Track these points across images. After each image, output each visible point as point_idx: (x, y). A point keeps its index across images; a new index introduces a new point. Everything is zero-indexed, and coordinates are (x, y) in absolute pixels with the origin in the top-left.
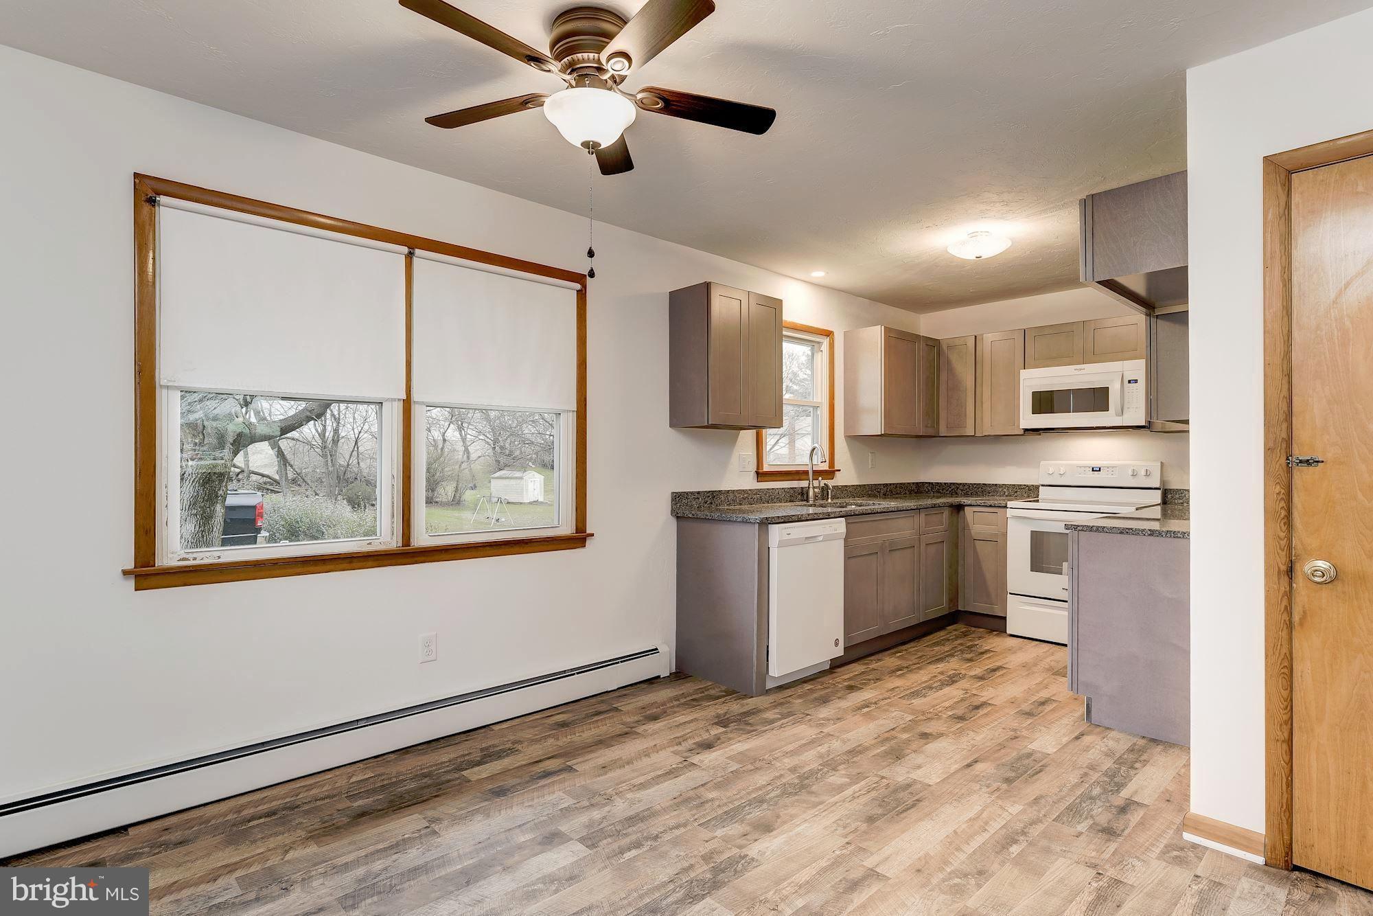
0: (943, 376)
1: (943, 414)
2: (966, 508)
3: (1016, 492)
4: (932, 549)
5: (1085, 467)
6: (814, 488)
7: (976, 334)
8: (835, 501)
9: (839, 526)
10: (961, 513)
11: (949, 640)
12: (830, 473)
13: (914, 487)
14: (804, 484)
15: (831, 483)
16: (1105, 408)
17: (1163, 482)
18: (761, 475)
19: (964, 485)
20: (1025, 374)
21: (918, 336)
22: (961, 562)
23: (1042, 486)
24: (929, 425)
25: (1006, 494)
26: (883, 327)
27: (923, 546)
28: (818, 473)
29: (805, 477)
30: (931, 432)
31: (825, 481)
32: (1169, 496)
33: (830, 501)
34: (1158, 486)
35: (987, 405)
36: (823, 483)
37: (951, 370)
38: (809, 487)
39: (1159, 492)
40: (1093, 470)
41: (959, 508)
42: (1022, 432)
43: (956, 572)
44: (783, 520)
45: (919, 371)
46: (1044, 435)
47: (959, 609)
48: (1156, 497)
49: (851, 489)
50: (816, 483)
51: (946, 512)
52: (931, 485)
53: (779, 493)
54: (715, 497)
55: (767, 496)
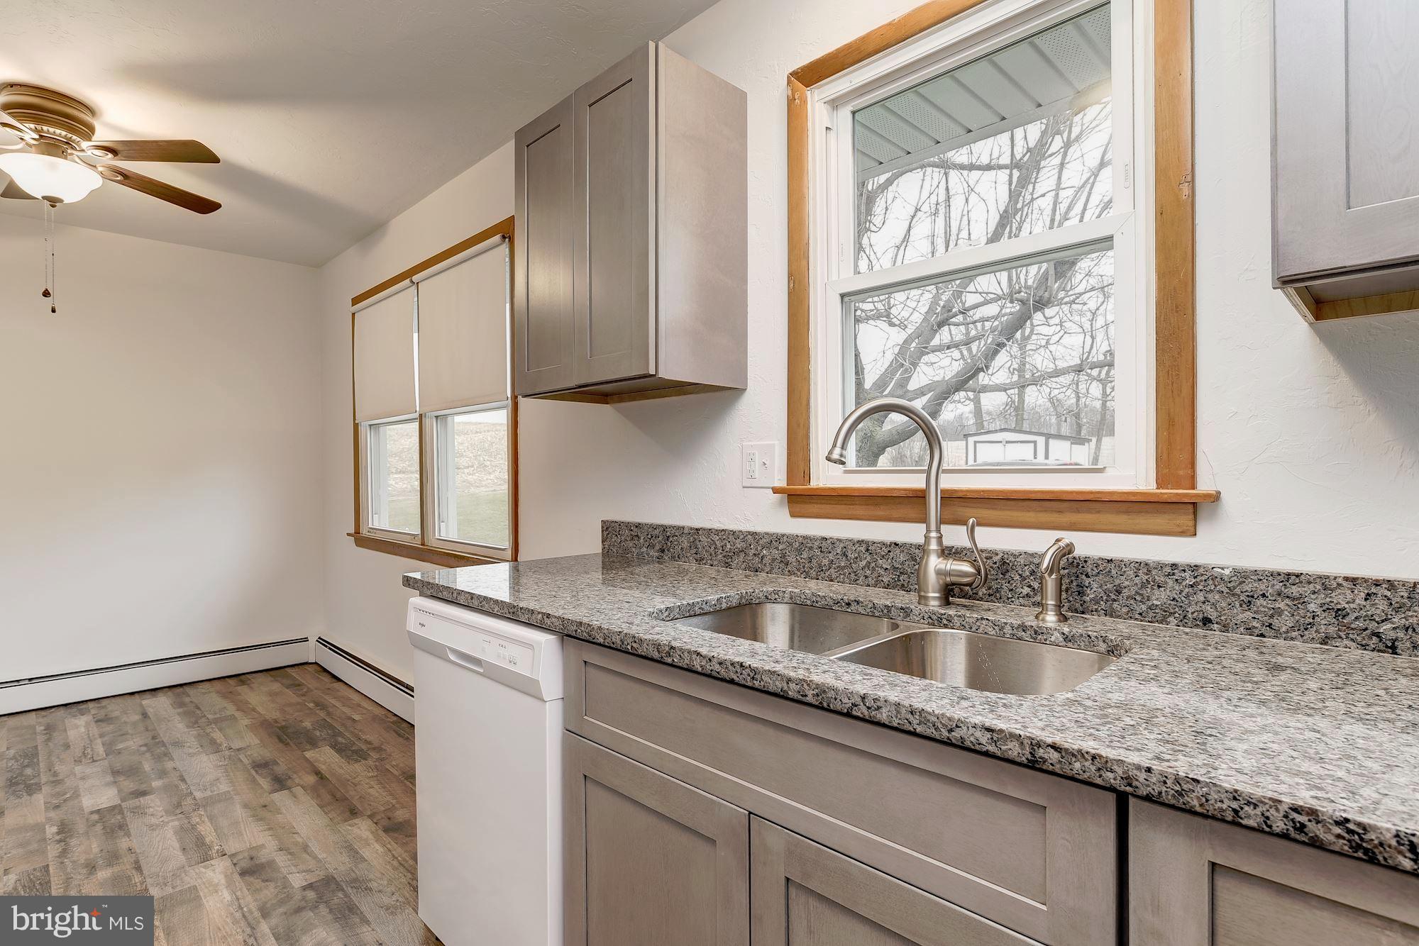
6: (947, 553)
18: (798, 499)
38: (925, 551)
53: (845, 555)
54: (671, 539)
55: (805, 555)
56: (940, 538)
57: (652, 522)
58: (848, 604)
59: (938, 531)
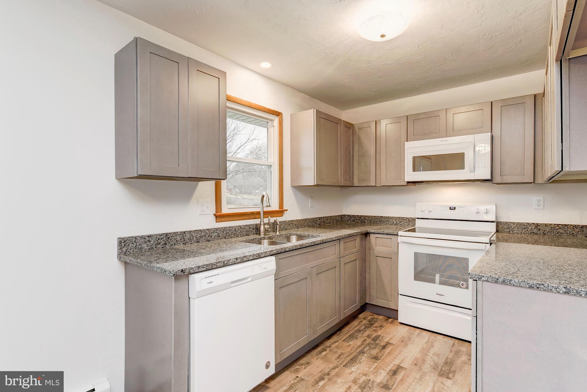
0: (356, 147)
1: (356, 172)
2: (371, 235)
3: (401, 222)
4: (349, 266)
5: (445, 207)
6: (264, 224)
7: (376, 120)
8: (282, 233)
9: (270, 263)
10: (368, 238)
11: (360, 331)
12: (281, 212)
13: (339, 218)
14: (257, 221)
15: (279, 219)
16: (462, 167)
17: (496, 217)
18: (219, 217)
19: (369, 217)
20: (408, 145)
21: (340, 120)
22: (368, 271)
23: (417, 218)
24: (347, 179)
25: (395, 223)
26: (315, 110)
27: (342, 265)
28: (267, 214)
29: (258, 216)
30: (348, 184)
31: (275, 219)
32: (500, 226)
33: (278, 233)
34: (494, 220)
35: (383, 166)
36: (272, 220)
37: (360, 144)
38: (260, 225)
39: (495, 224)
40: (450, 209)
41: (367, 234)
42: (406, 184)
43: (365, 278)
44: (204, 269)
45: (341, 143)
46: (418, 186)
47: (367, 302)
48: (492, 228)
49: (295, 223)
50: (266, 220)
51: (358, 239)
52: (349, 217)
53: (235, 230)
54: (170, 238)
55: (225, 233)
56: (263, 222)
57: (159, 233)
58: (254, 240)
59: (263, 220)
